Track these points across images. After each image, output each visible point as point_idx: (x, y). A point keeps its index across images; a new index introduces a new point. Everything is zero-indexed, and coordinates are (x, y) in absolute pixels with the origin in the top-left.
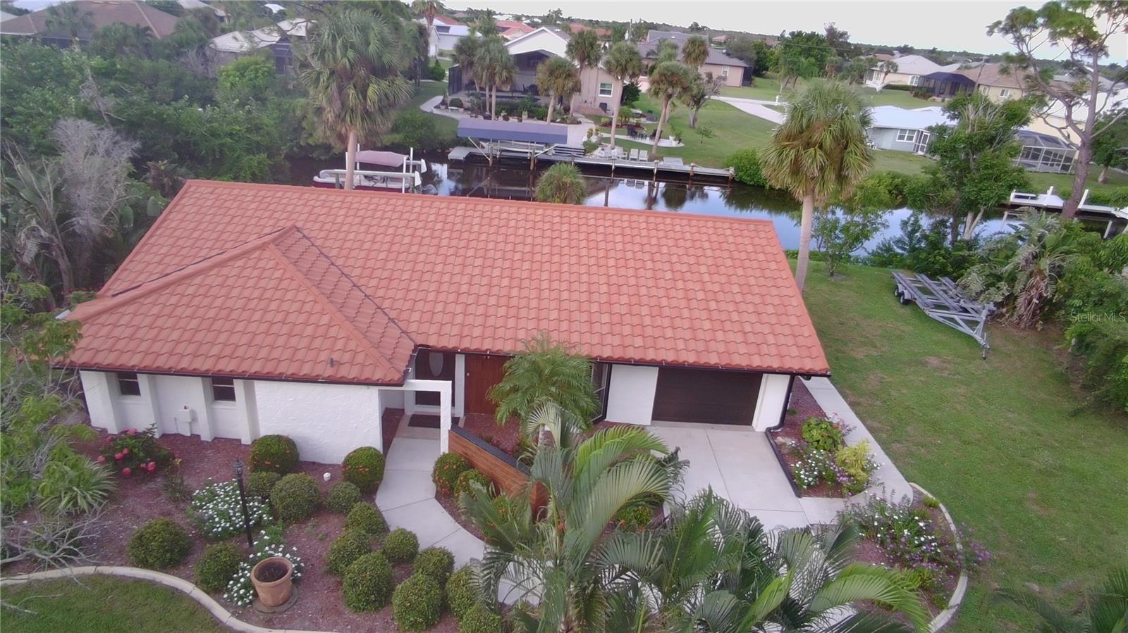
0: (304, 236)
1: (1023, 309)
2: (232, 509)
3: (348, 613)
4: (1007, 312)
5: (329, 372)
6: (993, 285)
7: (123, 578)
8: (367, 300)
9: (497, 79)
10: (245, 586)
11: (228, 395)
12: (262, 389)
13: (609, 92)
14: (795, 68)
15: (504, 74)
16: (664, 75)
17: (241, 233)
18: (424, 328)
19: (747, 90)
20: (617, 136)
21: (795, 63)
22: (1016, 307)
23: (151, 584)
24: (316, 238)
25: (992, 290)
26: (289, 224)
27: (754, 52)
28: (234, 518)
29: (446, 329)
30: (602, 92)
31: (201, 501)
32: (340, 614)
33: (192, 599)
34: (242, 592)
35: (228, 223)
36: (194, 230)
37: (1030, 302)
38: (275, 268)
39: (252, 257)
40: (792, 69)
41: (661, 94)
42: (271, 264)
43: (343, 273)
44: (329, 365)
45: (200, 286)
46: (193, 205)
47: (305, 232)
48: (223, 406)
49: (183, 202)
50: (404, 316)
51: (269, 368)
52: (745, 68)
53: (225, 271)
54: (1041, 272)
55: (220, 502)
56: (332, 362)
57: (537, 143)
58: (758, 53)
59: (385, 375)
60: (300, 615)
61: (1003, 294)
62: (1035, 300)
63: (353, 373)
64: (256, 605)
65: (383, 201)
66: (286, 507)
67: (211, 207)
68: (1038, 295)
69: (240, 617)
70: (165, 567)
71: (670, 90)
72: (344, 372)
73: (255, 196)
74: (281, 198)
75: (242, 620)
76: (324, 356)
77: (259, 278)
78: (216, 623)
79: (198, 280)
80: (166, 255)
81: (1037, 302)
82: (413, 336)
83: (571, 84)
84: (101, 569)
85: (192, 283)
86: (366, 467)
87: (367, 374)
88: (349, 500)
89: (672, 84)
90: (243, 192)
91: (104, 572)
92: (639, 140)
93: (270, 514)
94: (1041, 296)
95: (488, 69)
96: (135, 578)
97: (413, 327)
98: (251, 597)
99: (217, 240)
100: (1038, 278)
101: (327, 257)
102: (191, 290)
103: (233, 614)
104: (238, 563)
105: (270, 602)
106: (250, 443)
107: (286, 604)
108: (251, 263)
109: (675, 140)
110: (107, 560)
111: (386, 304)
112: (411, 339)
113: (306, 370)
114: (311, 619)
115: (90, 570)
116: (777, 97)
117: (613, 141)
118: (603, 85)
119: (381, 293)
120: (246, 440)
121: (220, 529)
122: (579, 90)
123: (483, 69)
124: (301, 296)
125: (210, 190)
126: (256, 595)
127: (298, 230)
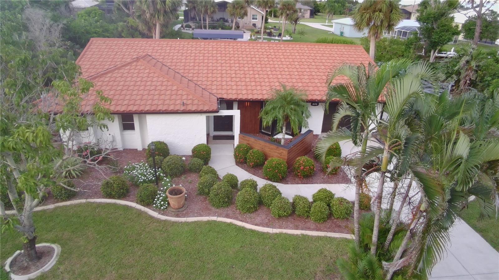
0: (153, 58)
1: (462, 86)
2: (145, 172)
3: (213, 209)
4: (455, 89)
5: (182, 108)
6: (449, 77)
7: (100, 203)
8: (190, 82)
9: (209, 11)
10: (162, 201)
11: (131, 127)
12: (150, 120)
13: (256, 19)
14: (333, 8)
15: (212, 9)
16: (285, 5)
17: (123, 58)
18: (220, 91)
19: (312, 19)
20: (264, 37)
21: (333, 6)
22: (459, 86)
23: (115, 204)
24: (159, 59)
25: (449, 79)
26: (144, 54)
27: (313, 4)
28: (147, 176)
29: (230, 91)
30: (253, 19)
31: (128, 171)
32: (210, 210)
33: (137, 209)
34: (162, 203)
35: (115, 55)
36: (100, 58)
37: (466, 82)
38: (145, 69)
39: (133, 65)
40: (332, 9)
41: (284, 14)
42: (143, 67)
43: (175, 72)
44: (182, 106)
45: (111, 77)
46: (96, 48)
47: (153, 57)
48: (128, 133)
49: (91, 47)
50: (209, 87)
51: (153, 108)
52: (311, 10)
53: (122, 71)
54: (471, 68)
55: (138, 170)
56: (184, 104)
57: (230, 39)
58: (314, 4)
59: (210, 108)
60: (191, 212)
61: (455, 80)
62: (468, 82)
63: (194, 108)
64: (169, 209)
65: (186, 43)
66: (171, 170)
67: (105, 49)
68: (469, 80)
69: (163, 214)
70: (119, 198)
71: (288, 12)
72: (190, 108)
73: (125, 44)
74: (138, 44)
75: (165, 215)
76: (178, 102)
77: (139, 73)
78: (152, 217)
79: (109, 75)
80: (89, 69)
81: (469, 82)
82: (216, 95)
83: (243, 12)
84: (89, 200)
85: (107, 76)
86: (204, 151)
87: (200, 108)
88: (199, 165)
89: (288, 9)
90: (119, 42)
91: (91, 201)
92: (273, 38)
93: (164, 173)
94: (470, 79)
95: (204, 7)
96: (106, 203)
97: (214, 91)
98: (166, 205)
99: (112, 62)
100: (470, 71)
101: (166, 66)
102: (107, 79)
103: (159, 213)
104: (157, 192)
105: (176, 207)
106: (142, 150)
107: (183, 208)
108: (133, 67)
109: (289, 37)
110: (91, 197)
111: (199, 83)
112: (215, 96)
113: (171, 108)
114: (197, 213)
115: (84, 201)
116: (327, 21)
117: (262, 38)
118: (253, 15)
119: (195, 79)
120: (140, 148)
121: (142, 180)
122: (247, 15)
123: (202, 7)
124: (161, 79)
125: (103, 42)
126: (169, 204)
127: (150, 56)
